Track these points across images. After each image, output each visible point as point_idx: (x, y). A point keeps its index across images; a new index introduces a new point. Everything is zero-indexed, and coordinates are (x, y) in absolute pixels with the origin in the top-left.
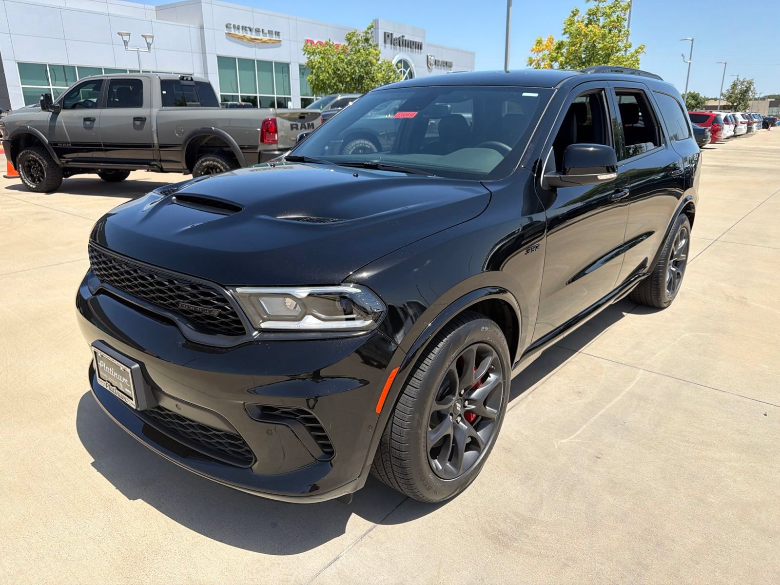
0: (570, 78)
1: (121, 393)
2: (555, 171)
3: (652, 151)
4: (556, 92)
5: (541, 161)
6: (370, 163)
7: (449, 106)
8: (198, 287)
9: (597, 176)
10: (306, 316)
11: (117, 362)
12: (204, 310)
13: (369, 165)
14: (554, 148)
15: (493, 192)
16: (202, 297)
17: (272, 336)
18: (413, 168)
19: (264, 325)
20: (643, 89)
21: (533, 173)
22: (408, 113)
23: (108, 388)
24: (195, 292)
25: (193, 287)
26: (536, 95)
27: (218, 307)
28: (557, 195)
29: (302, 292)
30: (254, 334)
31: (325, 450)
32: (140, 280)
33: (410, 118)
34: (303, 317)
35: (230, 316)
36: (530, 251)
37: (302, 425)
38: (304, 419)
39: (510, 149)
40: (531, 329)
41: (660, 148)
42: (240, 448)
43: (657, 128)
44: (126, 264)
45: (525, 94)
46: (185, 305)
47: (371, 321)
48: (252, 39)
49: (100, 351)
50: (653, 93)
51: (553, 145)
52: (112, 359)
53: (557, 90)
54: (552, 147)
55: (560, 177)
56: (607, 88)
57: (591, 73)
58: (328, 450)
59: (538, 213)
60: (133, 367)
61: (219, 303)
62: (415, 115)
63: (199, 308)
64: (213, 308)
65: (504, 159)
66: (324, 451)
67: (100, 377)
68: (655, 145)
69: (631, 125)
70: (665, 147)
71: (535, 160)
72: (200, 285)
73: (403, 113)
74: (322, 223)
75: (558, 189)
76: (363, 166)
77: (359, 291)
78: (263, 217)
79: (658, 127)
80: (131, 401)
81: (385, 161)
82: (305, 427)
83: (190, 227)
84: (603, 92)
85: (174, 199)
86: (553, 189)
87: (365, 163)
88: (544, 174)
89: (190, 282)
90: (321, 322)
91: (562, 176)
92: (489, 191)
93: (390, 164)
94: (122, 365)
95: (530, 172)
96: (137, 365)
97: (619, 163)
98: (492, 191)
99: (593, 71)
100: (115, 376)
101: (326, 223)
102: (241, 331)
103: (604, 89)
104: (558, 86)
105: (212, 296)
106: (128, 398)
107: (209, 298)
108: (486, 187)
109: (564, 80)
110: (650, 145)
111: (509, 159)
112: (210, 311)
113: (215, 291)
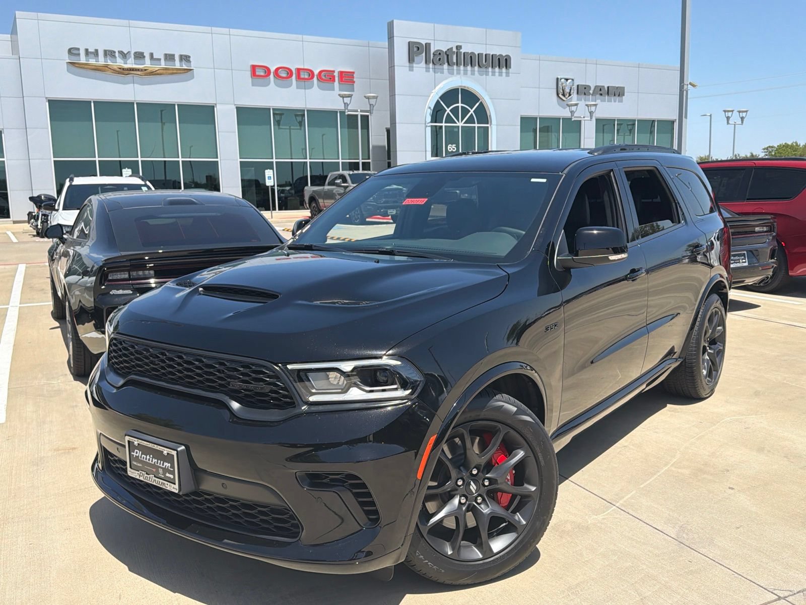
0: (577, 163)
1: (159, 480)
2: (568, 253)
3: (670, 229)
4: (563, 177)
5: (553, 243)
6: (385, 250)
7: (458, 191)
8: (251, 366)
9: (607, 257)
10: (351, 389)
11: (159, 447)
12: (255, 388)
13: (383, 251)
14: (565, 231)
15: (511, 274)
16: (254, 375)
17: (321, 408)
18: (427, 253)
19: (312, 399)
20: (656, 166)
21: (546, 256)
22: (418, 199)
23: (141, 478)
24: (247, 371)
25: (246, 366)
26: (544, 180)
27: (269, 384)
28: (571, 275)
29: (347, 366)
30: (303, 408)
31: (371, 517)
32: (185, 365)
33: (421, 205)
34: (348, 389)
35: (281, 391)
36: (549, 328)
37: (349, 491)
38: (351, 485)
39: (524, 233)
40: (555, 414)
41: (680, 225)
42: (287, 522)
43: (674, 204)
44: (168, 351)
45: (533, 180)
46: (237, 385)
47: (411, 390)
48: (123, 69)
49: (136, 440)
50: (667, 169)
51: (564, 229)
52: (153, 445)
53: (564, 175)
54: (563, 231)
55: (573, 258)
56: (615, 169)
57: (598, 154)
58: (373, 516)
59: (554, 293)
60: (179, 449)
61: (271, 380)
62: (425, 202)
63: (250, 386)
64: (265, 384)
65: (517, 243)
66: (369, 518)
67: (131, 467)
68: (673, 222)
69: (651, 200)
70: (684, 224)
71: (547, 244)
72: (253, 365)
73: (413, 199)
74: (357, 306)
75: (571, 270)
76: (378, 252)
77: (399, 363)
78: (300, 302)
79: (676, 203)
80: (173, 485)
81: (398, 247)
82: (352, 493)
83: (232, 314)
84: (612, 173)
85: (201, 291)
86: (567, 270)
87: (380, 250)
88: (557, 256)
89: (241, 362)
90: (365, 393)
91: (574, 258)
92: (507, 273)
93: (405, 250)
94: (166, 449)
95: (544, 255)
96: (183, 447)
97: (629, 245)
98: (509, 273)
99: (600, 152)
100: (153, 463)
101: (360, 305)
102: (292, 405)
103: (612, 170)
104: (566, 171)
105: (264, 373)
106: (168, 483)
107: (262, 376)
108: (504, 269)
109: (570, 164)
110: (667, 223)
111: (523, 243)
112: (262, 388)
113: (267, 368)
